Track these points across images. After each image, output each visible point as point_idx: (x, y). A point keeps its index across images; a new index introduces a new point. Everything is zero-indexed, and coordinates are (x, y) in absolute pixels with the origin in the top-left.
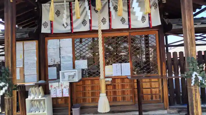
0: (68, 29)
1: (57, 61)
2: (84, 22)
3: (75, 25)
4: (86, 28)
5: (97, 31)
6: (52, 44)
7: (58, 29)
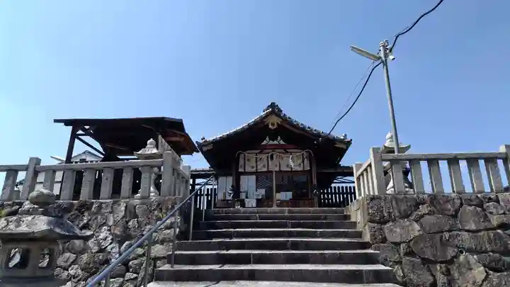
0: (254, 170)
1: (246, 189)
2: (264, 166)
3: (259, 167)
4: (265, 170)
5: (272, 172)
6: (244, 179)
7: (248, 169)
